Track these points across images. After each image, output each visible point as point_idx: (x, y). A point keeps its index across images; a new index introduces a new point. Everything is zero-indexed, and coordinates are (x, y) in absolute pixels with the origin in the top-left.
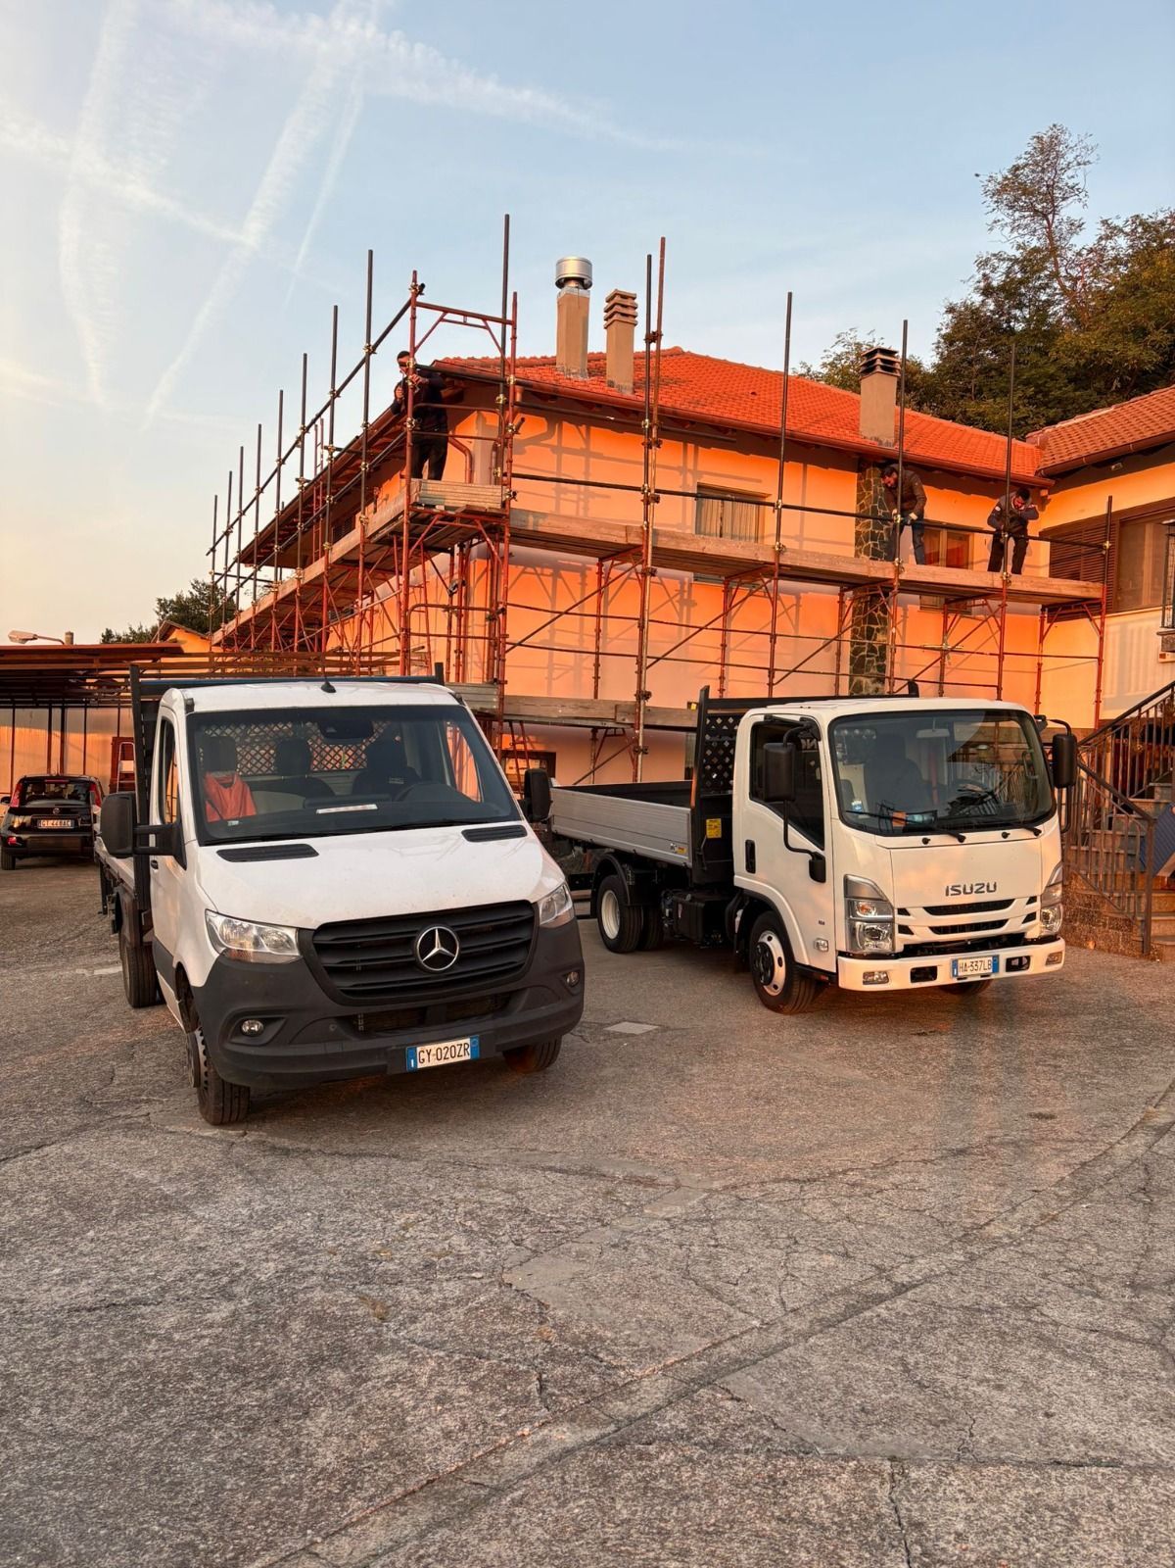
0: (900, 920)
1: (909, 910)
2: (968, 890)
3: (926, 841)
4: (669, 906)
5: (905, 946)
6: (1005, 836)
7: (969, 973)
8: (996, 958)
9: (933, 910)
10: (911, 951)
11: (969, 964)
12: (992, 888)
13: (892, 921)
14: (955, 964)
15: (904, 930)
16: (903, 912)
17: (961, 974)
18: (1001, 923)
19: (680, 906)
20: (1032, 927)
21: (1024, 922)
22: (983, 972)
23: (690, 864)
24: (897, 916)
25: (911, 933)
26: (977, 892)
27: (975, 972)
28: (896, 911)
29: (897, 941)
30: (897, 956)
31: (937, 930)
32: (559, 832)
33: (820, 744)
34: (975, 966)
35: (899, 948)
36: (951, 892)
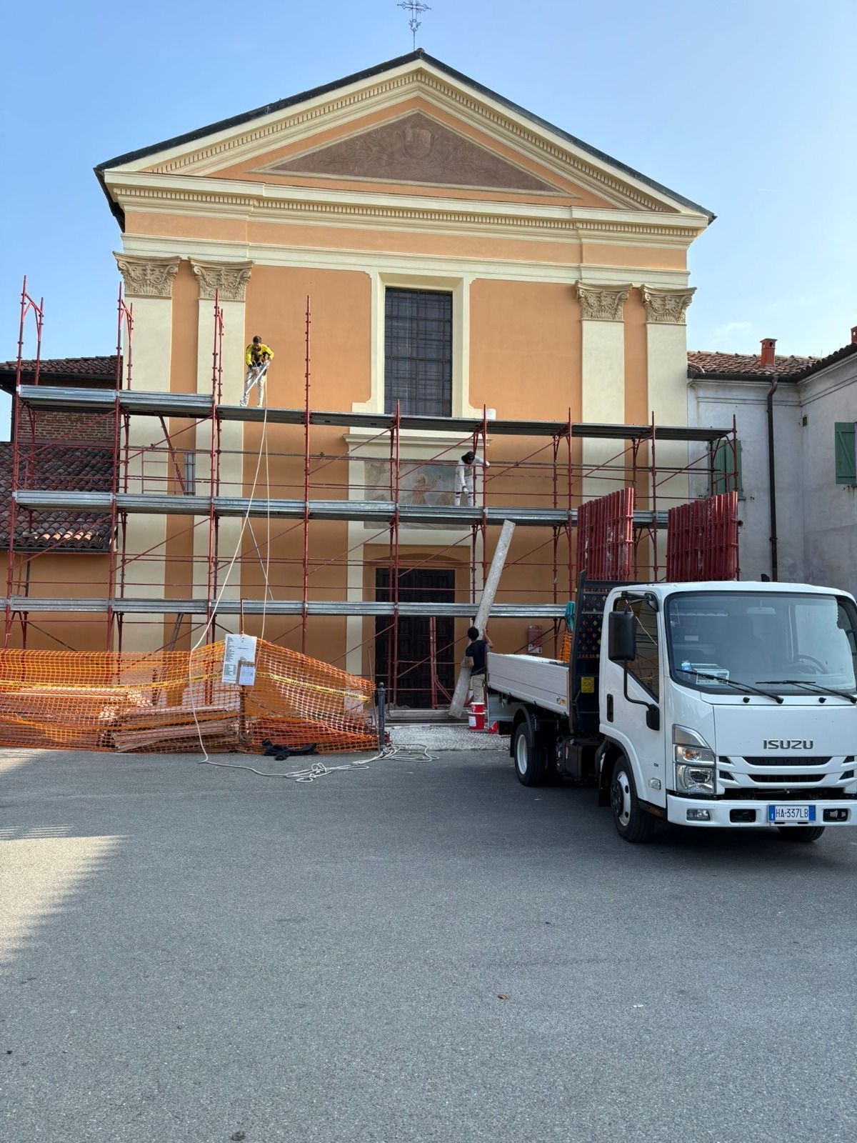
0: (722, 766)
1: (731, 759)
2: (785, 746)
3: (746, 700)
4: (561, 749)
5: (726, 789)
6: (822, 700)
7: (785, 818)
8: (812, 808)
9: (752, 760)
10: (731, 794)
11: (785, 811)
12: (808, 746)
13: (714, 767)
14: (771, 809)
15: (725, 775)
16: (724, 759)
17: (778, 819)
18: (818, 777)
19: (567, 749)
20: (851, 783)
21: (842, 778)
22: (799, 819)
23: (568, 713)
24: (718, 763)
25: (732, 778)
26: (793, 747)
27: (791, 818)
28: (717, 759)
29: (718, 785)
30: (719, 798)
31: (756, 778)
32: (493, 687)
33: (658, 614)
34: (792, 813)
35: (721, 790)
36: (768, 746)
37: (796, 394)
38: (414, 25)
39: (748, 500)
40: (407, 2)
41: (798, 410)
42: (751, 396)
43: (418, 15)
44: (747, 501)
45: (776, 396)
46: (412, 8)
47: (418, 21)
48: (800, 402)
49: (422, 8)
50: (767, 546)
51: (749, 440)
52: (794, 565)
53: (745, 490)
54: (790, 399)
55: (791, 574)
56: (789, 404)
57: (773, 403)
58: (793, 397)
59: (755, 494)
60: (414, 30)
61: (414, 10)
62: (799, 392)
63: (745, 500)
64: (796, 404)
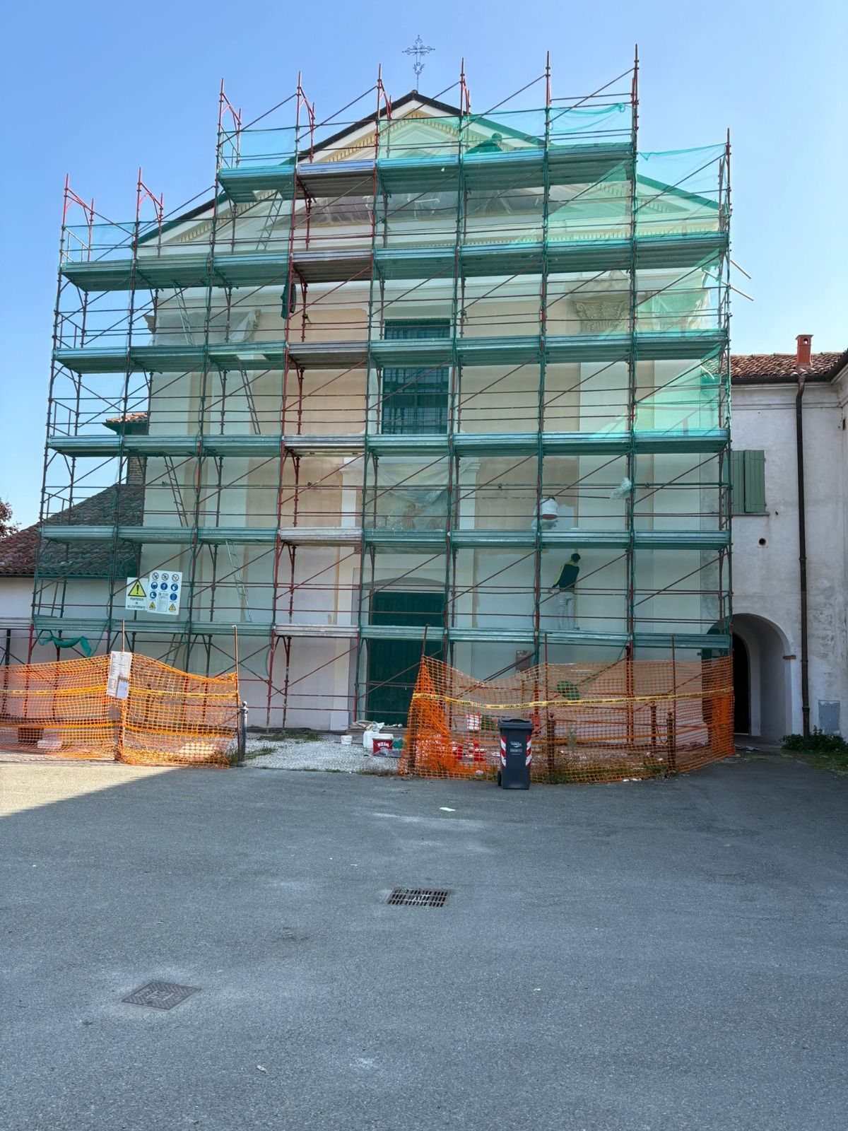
37: (834, 395)
38: (418, 68)
39: (773, 516)
40: (411, 48)
41: (838, 413)
42: (776, 399)
43: (423, 57)
44: (770, 517)
45: (806, 398)
46: (416, 53)
47: (422, 64)
48: (840, 403)
49: (426, 50)
50: (796, 566)
51: (774, 449)
52: (832, 588)
53: (768, 505)
54: (826, 401)
55: (827, 598)
56: (827, 405)
57: (803, 406)
58: (829, 398)
59: (781, 509)
60: (418, 73)
61: (419, 54)
62: (837, 392)
63: (768, 516)
64: (833, 405)
